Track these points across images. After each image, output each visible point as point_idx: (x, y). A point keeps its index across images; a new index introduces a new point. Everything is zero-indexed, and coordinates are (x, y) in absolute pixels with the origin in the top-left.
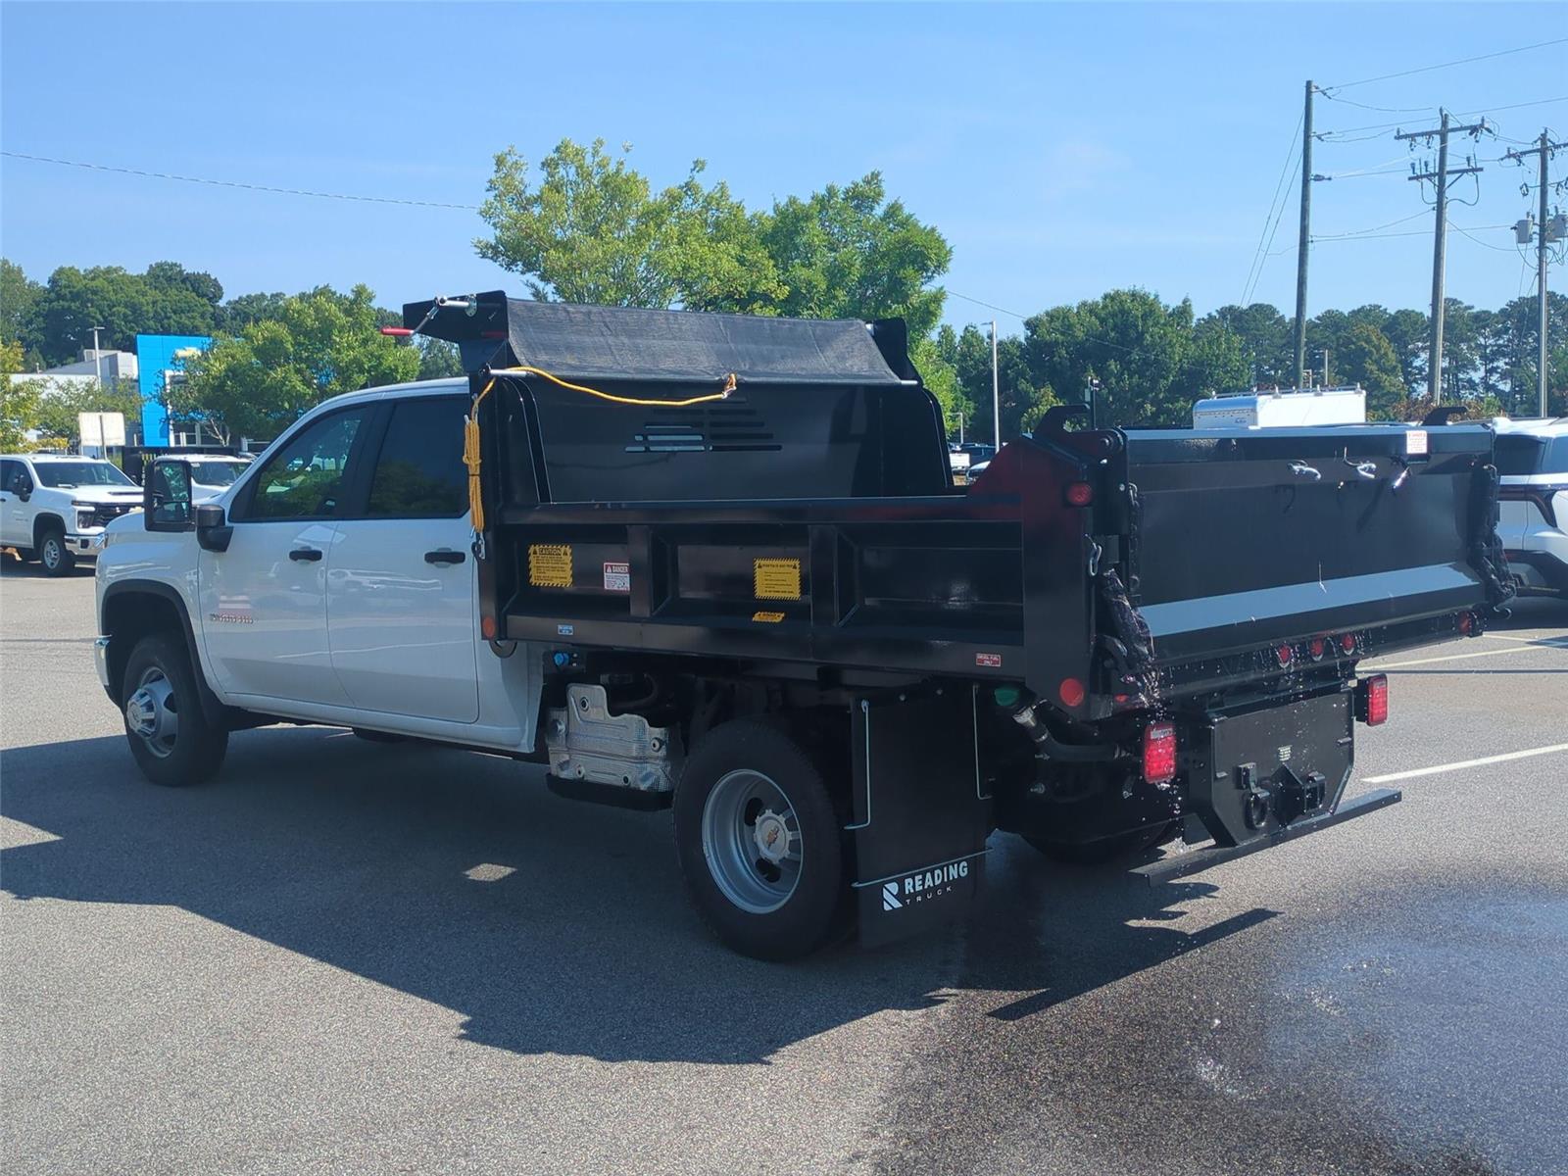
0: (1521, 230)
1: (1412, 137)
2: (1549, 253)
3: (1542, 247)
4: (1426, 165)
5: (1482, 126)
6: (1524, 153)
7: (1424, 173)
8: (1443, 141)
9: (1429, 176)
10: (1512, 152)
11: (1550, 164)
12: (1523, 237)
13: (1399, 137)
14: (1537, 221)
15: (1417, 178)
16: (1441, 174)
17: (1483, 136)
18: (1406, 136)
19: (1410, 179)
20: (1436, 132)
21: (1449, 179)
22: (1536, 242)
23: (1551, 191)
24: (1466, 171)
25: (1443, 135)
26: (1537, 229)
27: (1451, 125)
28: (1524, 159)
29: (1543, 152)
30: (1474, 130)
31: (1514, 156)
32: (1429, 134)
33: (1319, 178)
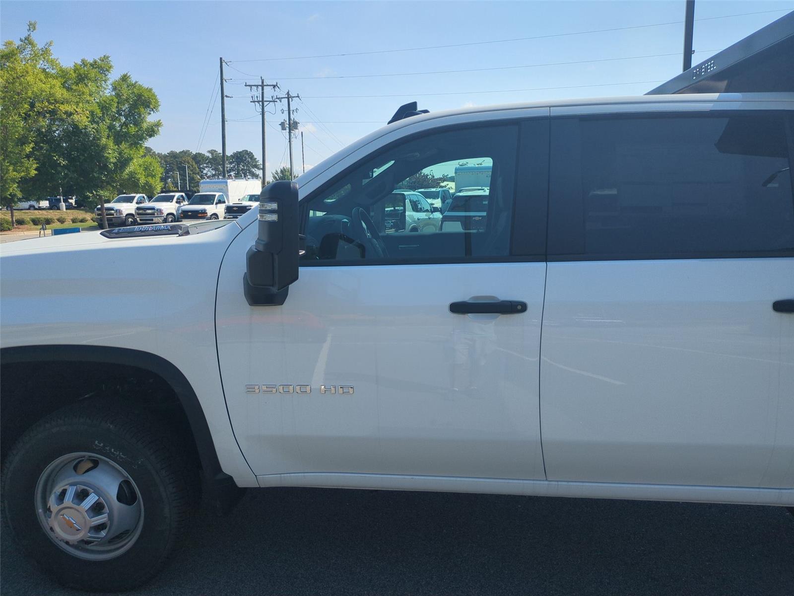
0: (282, 124)
1: (251, 86)
2: (292, 134)
3: (290, 132)
4: (257, 97)
5: (277, 85)
6: (282, 98)
7: (256, 100)
8: (263, 89)
9: (258, 102)
10: (278, 97)
11: (291, 102)
12: (284, 128)
13: (246, 86)
14: (288, 123)
15: (254, 102)
16: (263, 101)
17: (277, 89)
18: (249, 86)
19: (251, 102)
20: (259, 85)
21: (265, 104)
22: (288, 130)
23: (291, 112)
24: (270, 101)
25: (263, 86)
26: (288, 126)
27: (265, 84)
28: (283, 100)
29: (288, 98)
30: (274, 86)
31: (279, 98)
32: (257, 86)
33: (227, 96)
